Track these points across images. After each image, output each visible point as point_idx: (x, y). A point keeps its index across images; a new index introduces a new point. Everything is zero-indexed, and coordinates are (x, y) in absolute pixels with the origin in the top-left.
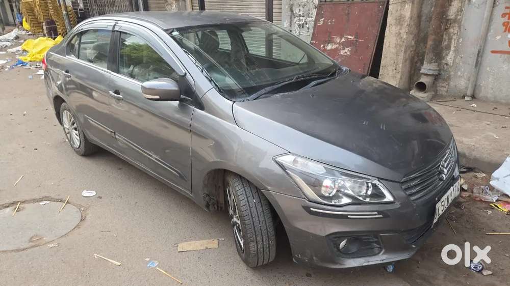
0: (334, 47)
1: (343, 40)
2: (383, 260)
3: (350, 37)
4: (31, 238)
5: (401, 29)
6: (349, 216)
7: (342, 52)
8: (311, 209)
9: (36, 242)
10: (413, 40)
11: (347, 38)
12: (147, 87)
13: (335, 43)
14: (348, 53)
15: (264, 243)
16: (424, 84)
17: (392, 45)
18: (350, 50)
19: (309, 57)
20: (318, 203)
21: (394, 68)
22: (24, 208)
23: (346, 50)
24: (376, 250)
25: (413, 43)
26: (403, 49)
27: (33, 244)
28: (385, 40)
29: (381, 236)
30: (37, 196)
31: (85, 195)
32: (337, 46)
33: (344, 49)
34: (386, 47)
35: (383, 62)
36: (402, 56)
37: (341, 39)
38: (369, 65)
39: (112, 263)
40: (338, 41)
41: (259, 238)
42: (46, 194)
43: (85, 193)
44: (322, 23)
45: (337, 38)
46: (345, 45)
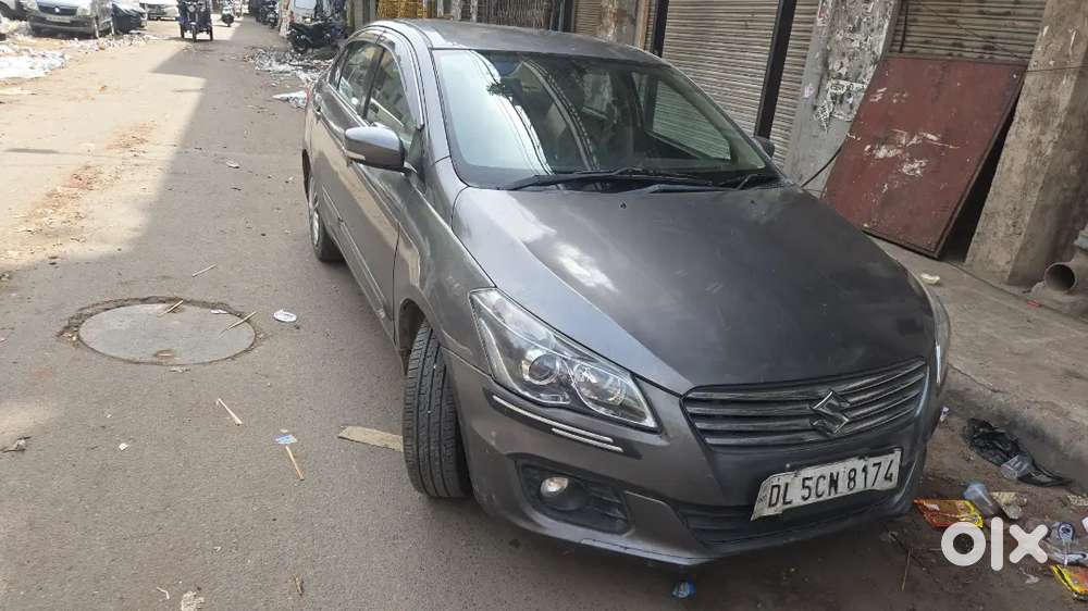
0: (892, 154)
1: (914, 141)
3: (930, 136)
5: (1043, 133)
6: (554, 430)
7: (906, 169)
8: (495, 397)
10: (1074, 162)
11: (925, 138)
13: (896, 144)
14: (918, 172)
16: (1073, 275)
17: (1018, 167)
18: (924, 164)
21: (1010, 222)
23: (916, 166)
24: (619, 525)
25: (1073, 170)
26: (1040, 180)
28: (1003, 153)
30: (210, 299)
31: (280, 317)
32: (899, 152)
33: (912, 162)
34: (1004, 170)
35: (988, 205)
36: (1034, 197)
37: (912, 138)
38: (956, 209)
39: (232, 419)
40: (904, 142)
42: (225, 300)
43: (280, 315)
44: (879, 97)
45: (902, 134)
46: (914, 153)
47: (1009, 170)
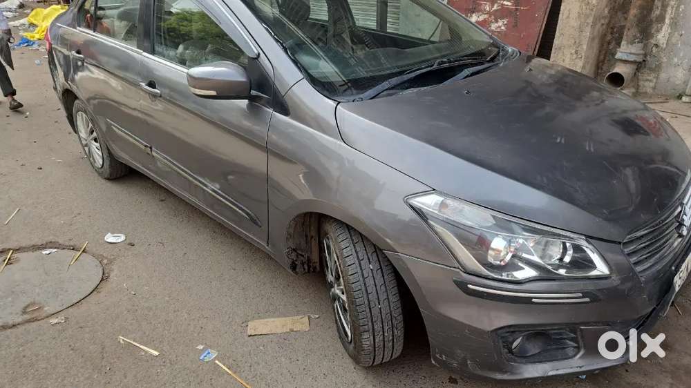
0: (481, 18)
1: (495, 7)
2: (580, 367)
3: (506, 3)
4: (26, 307)
6: (534, 300)
7: (494, 26)
8: (470, 286)
9: (32, 314)
10: (606, 6)
11: (503, 5)
12: (196, 76)
13: (482, 11)
14: (503, 28)
15: (386, 334)
16: (623, 77)
17: (574, 15)
18: (506, 22)
19: (452, 31)
20: (480, 277)
21: (573, 51)
22: (18, 260)
23: (500, 23)
24: (570, 351)
25: (606, 11)
26: (590, 20)
27: (27, 317)
28: (562, 8)
29: (581, 330)
30: (37, 241)
31: (109, 240)
32: (486, 16)
33: (497, 22)
34: (564, 17)
35: (556, 42)
36: (587, 32)
37: (493, 6)
38: (536, 47)
39: (146, 352)
40: (488, 9)
41: (378, 327)
42: (51, 238)
43: (110, 238)
45: (486, 4)
46: (498, 15)
47: (568, 17)
